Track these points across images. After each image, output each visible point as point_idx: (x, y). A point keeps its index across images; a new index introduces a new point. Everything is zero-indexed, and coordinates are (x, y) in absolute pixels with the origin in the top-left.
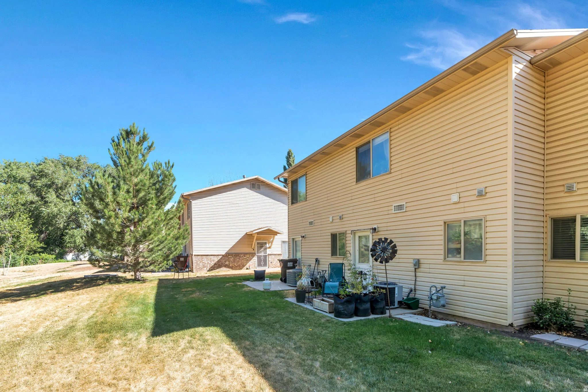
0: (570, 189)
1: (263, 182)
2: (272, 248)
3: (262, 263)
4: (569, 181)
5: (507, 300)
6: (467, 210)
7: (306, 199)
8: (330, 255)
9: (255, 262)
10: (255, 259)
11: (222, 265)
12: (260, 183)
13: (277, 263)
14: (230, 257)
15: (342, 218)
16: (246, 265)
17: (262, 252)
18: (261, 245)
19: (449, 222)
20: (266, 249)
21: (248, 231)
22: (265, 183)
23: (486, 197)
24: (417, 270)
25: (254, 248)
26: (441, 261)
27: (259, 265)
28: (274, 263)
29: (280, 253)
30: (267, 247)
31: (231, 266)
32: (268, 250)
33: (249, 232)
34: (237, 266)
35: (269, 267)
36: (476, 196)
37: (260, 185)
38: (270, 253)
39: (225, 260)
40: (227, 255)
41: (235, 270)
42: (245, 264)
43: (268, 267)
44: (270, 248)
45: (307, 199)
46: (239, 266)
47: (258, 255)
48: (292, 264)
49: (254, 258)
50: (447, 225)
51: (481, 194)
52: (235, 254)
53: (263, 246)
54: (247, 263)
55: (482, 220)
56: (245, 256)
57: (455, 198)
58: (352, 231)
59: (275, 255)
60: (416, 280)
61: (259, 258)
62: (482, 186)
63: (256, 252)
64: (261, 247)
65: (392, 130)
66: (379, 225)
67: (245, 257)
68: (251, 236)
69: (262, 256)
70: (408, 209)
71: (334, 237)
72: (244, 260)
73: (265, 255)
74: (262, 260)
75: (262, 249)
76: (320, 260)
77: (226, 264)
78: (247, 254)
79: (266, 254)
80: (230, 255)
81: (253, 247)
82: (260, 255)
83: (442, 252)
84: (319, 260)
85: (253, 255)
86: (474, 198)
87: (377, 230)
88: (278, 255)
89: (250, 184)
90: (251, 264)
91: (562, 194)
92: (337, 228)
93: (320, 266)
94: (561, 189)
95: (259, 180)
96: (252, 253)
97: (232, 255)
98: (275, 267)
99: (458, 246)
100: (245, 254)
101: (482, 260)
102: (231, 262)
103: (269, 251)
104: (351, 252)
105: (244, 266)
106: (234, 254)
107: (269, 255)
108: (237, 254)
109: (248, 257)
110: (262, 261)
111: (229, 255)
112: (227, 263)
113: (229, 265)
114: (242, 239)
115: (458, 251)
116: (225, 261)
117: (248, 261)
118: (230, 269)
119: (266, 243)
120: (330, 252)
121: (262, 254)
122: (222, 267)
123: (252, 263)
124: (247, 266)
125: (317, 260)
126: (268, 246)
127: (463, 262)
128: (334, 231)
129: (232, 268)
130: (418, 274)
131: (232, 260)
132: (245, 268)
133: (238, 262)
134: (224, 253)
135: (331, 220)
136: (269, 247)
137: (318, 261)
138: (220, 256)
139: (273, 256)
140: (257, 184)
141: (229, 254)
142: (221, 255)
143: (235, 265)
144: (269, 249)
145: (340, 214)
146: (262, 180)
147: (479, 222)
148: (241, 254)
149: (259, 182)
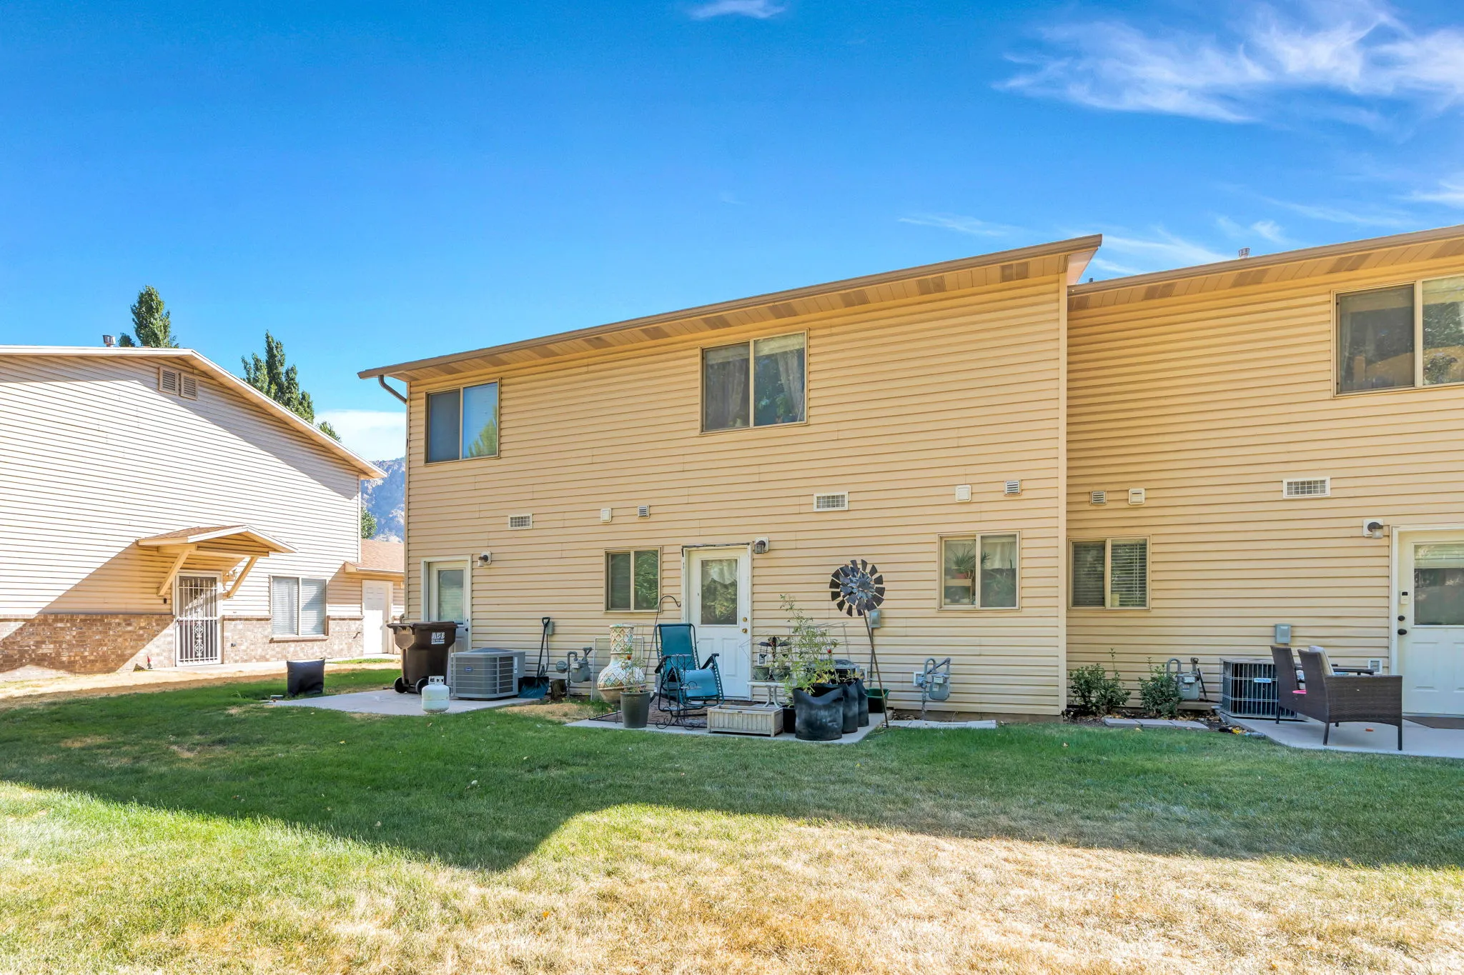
0: (1098, 500)
1: (207, 375)
2: (235, 598)
3: (199, 647)
4: (1096, 488)
5: (1058, 671)
6: (985, 517)
7: (495, 452)
8: (603, 607)
9: (170, 643)
10: (171, 633)
11: (22, 657)
12: (197, 378)
13: (252, 647)
14: (60, 625)
15: (648, 514)
16: (132, 655)
17: (199, 610)
18: (195, 588)
19: (948, 537)
20: (214, 599)
21: (143, 536)
22: (212, 378)
23: (1022, 497)
24: (876, 632)
25: (168, 597)
26: (933, 613)
27: (187, 653)
28: (243, 647)
29: (265, 614)
30: (218, 592)
31: (64, 659)
32: (221, 604)
33: (146, 539)
34: (92, 661)
35: (226, 661)
36: (1002, 494)
37: (197, 383)
38: (228, 614)
39: (38, 639)
40: (49, 619)
41: (85, 673)
42: (128, 652)
43: (219, 660)
44: (228, 595)
45: (503, 454)
46: (104, 659)
47: (184, 619)
48: (443, 637)
49: (166, 631)
50: (947, 542)
51: (1013, 491)
52: (87, 614)
53: (202, 590)
54: (136, 649)
55: (1015, 536)
56: (129, 625)
57: (962, 493)
58: (683, 547)
59: (246, 620)
60: (873, 654)
61: (187, 631)
62: (1015, 478)
63: (176, 610)
64: (195, 593)
65: (812, 333)
66: (774, 537)
67: (130, 628)
68: (155, 553)
69: (199, 623)
70: (853, 506)
71: (615, 561)
72: (127, 636)
73: (210, 618)
74: (199, 636)
75: (201, 599)
76: (559, 623)
77: (40, 651)
78: (139, 615)
79: (214, 618)
80: (61, 621)
81: (162, 592)
82: (189, 618)
83: (935, 594)
84: (553, 623)
85: (163, 619)
86: (1001, 496)
87: (767, 548)
88: (258, 620)
89: (155, 370)
90: (156, 651)
91: (1087, 507)
92: (631, 539)
93: (556, 638)
94: (1086, 498)
95: (194, 367)
96: (161, 614)
97: (72, 620)
98: (246, 661)
99: (967, 583)
100: (129, 616)
101: (1015, 606)
102: (64, 646)
103: (223, 608)
104: (682, 599)
105: (125, 661)
106: (83, 617)
107: (224, 619)
108: (97, 614)
109: (141, 628)
110: (199, 641)
111: (56, 620)
112: (45, 651)
113: (59, 654)
114: (118, 561)
115: (969, 592)
116: (39, 644)
117: (141, 641)
118: (61, 673)
119: (214, 580)
120: (603, 599)
121: (199, 616)
122: (22, 665)
123: (158, 647)
124: (140, 659)
125: (547, 624)
126: (220, 588)
127: (978, 611)
128: (617, 546)
129: (70, 667)
130: (877, 640)
131: (69, 636)
132: (130, 664)
133: (100, 643)
134: (32, 613)
135: (605, 516)
136: (224, 595)
137: (550, 625)
138: (12, 624)
139: (240, 625)
140: (185, 378)
141: (56, 614)
142: (16, 620)
143: (84, 658)
144: (227, 602)
145: (644, 504)
146: (204, 369)
147: (1010, 541)
148: (115, 614)
149: (193, 373)
